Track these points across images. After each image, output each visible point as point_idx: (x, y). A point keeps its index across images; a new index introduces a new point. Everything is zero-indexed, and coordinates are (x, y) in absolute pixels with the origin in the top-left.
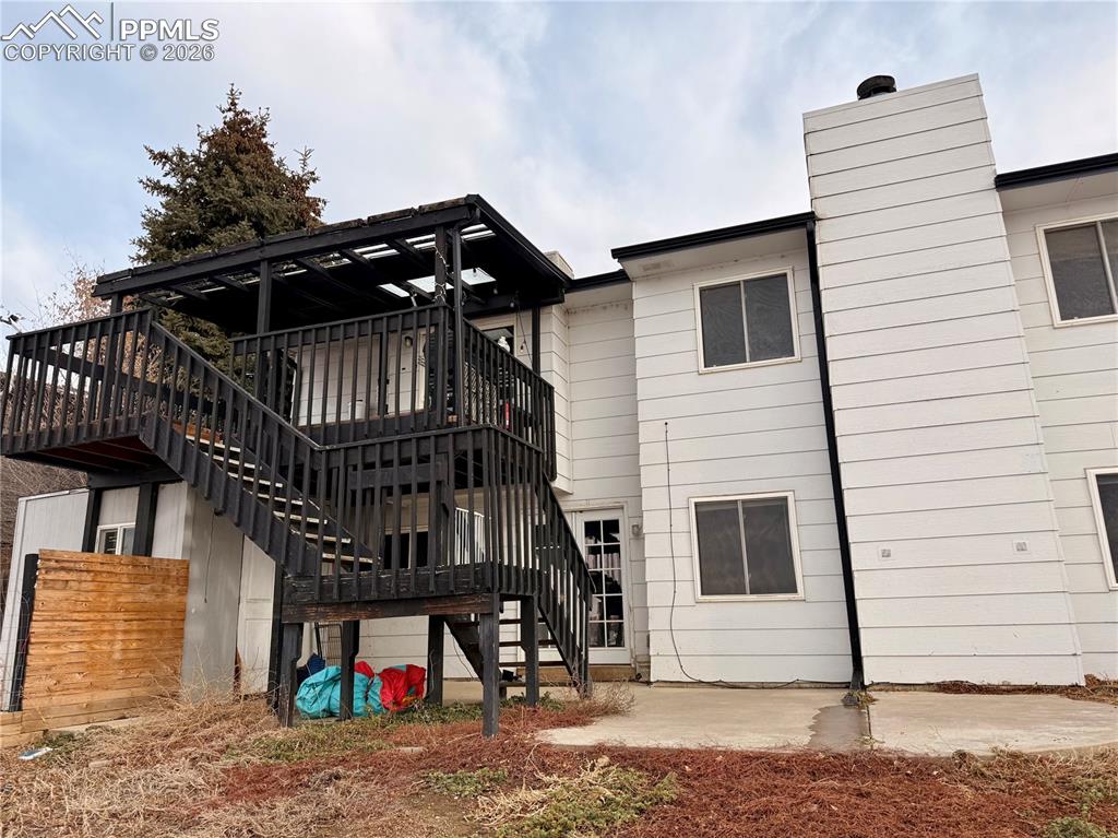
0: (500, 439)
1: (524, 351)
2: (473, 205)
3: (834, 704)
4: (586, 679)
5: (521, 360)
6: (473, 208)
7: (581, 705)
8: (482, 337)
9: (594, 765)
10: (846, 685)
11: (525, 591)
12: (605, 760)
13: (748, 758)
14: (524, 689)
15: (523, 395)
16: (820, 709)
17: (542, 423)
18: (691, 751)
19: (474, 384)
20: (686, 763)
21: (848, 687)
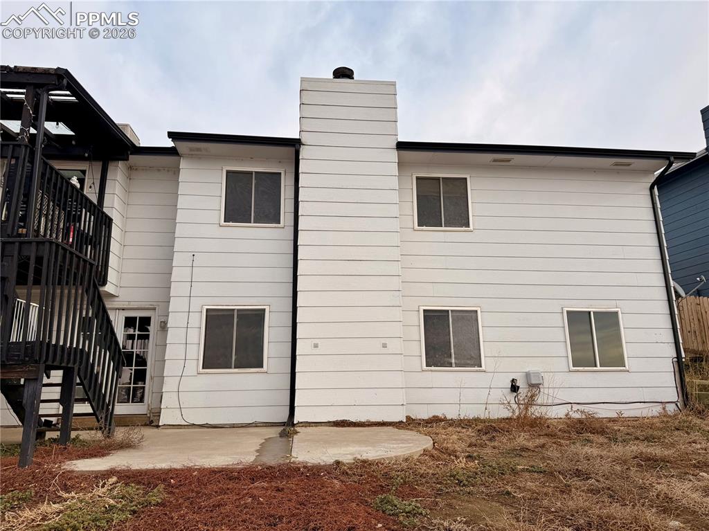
0: (61, 251)
1: (92, 190)
2: (61, 75)
3: (275, 436)
4: (110, 425)
5: (88, 195)
6: (62, 78)
7: (103, 442)
8: (57, 174)
9: (105, 483)
10: (283, 424)
11: (68, 364)
12: (114, 479)
13: (213, 472)
14: (58, 433)
15: (87, 222)
16: (265, 439)
17: (100, 244)
18: (176, 470)
19: (45, 207)
20: (172, 478)
21: (284, 425)
